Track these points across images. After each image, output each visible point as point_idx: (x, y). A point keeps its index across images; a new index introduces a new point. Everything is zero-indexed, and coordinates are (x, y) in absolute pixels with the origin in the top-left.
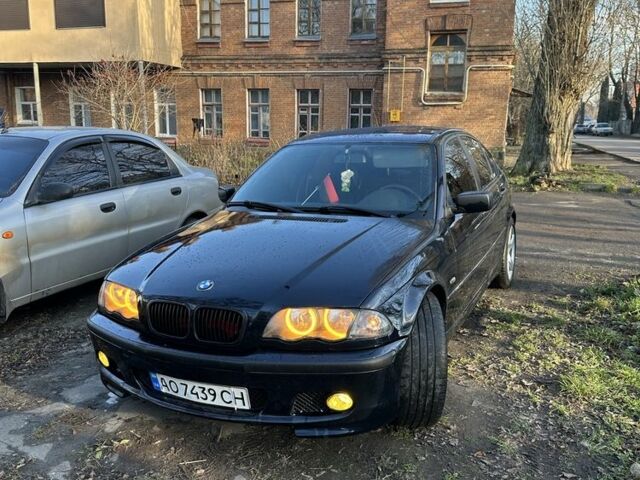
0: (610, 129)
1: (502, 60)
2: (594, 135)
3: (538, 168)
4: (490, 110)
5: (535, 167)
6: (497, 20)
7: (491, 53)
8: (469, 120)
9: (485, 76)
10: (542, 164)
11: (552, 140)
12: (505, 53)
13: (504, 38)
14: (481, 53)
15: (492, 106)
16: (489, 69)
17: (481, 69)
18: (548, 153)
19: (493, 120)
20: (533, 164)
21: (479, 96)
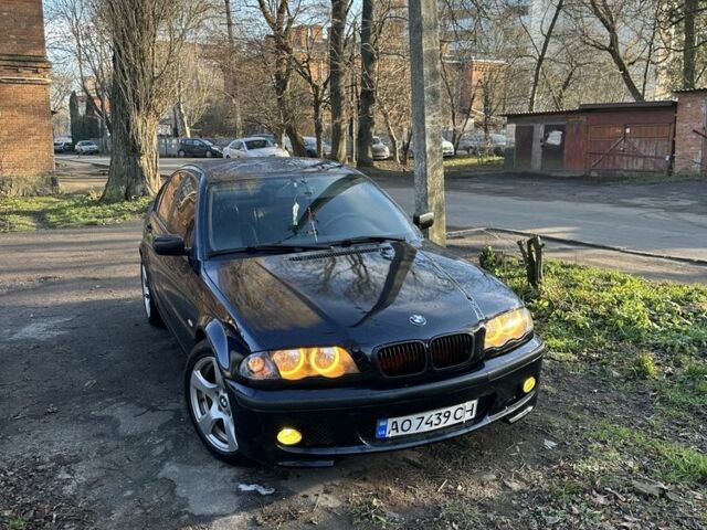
0: (95, 147)
1: (37, 72)
2: (78, 154)
3: (135, 193)
4: (33, 130)
5: (132, 191)
6: (24, 25)
7: (23, 64)
8: (8, 141)
9: (20, 90)
10: (139, 188)
11: (144, 162)
12: (39, 65)
13: (35, 47)
14: (9, 63)
15: (33, 125)
16: (23, 82)
17: (14, 82)
18: (143, 176)
19: (37, 142)
20: (128, 189)
21: (16, 113)
